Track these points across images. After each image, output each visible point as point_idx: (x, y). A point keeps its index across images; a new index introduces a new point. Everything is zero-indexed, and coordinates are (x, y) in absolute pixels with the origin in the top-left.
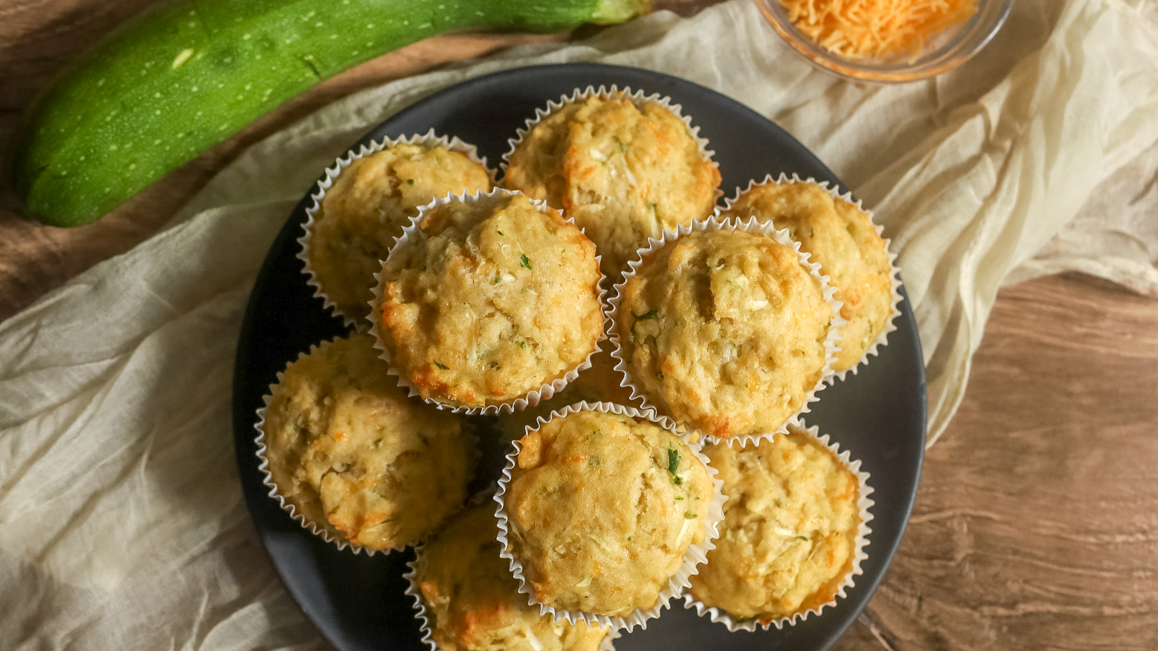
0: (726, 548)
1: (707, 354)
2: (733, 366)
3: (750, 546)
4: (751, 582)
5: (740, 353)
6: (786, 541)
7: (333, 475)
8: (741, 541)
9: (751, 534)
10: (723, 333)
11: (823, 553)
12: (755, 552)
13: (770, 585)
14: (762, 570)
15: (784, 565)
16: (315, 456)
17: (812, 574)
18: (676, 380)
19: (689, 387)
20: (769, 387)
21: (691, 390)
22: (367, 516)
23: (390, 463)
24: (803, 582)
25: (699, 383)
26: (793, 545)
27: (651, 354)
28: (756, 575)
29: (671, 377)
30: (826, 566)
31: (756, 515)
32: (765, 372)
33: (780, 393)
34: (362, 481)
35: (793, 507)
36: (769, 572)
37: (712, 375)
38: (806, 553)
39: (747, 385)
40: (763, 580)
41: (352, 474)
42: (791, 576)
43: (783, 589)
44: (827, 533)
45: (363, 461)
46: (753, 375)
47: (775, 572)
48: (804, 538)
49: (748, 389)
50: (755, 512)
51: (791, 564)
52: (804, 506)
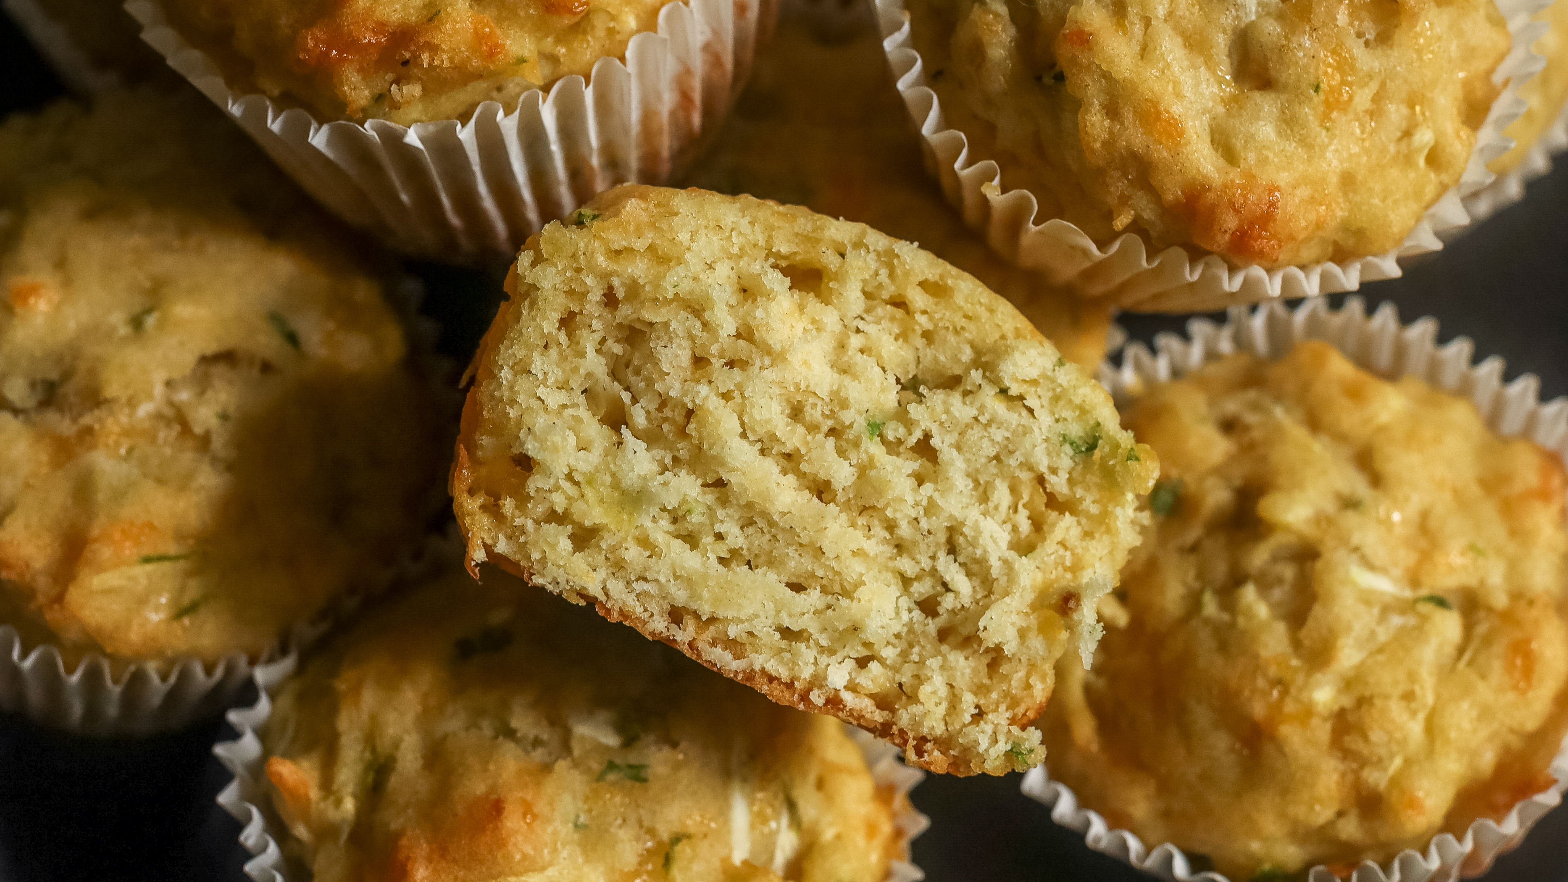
0: (1205, 636)
2: (1272, 29)
3: (1280, 628)
4: (1289, 733)
6: (1386, 610)
8: (1249, 614)
11: (1500, 647)
12: (1297, 644)
13: (1353, 742)
14: (1325, 696)
15: (1386, 681)
17: (1474, 713)
18: (1107, 76)
19: (1149, 95)
20: (1378, 98)
21: (1155, 104)
22: (95, 532)
23: (176, 375)
24: (1453, 735)
25: (1176, 83)
26: (1411, 620)
27: (1013, 19)
28: (1307, 712)
29: (1089, 67)
30: (1515, 688)
31: (1292, 539)
32: (1367, 44)
33: (1404, 125)
34: (88, 431)
35: (1396, 517)
36: (1347, 701)
37: (1210, 63)
38: (1450, 650)
39: (1317, 89)
40: (1328, 726)
41: (61, 410)
42: (1414, 713)
43: (1392, 756)
44: (1500, 600)
45: (93, 372)
46: (1334, 52)
47: (1363, 702)
48: (1440, 602)
49: (1322, 96)
50: (1287, 528)
51: (1412, 677)
52: (1425, 516)
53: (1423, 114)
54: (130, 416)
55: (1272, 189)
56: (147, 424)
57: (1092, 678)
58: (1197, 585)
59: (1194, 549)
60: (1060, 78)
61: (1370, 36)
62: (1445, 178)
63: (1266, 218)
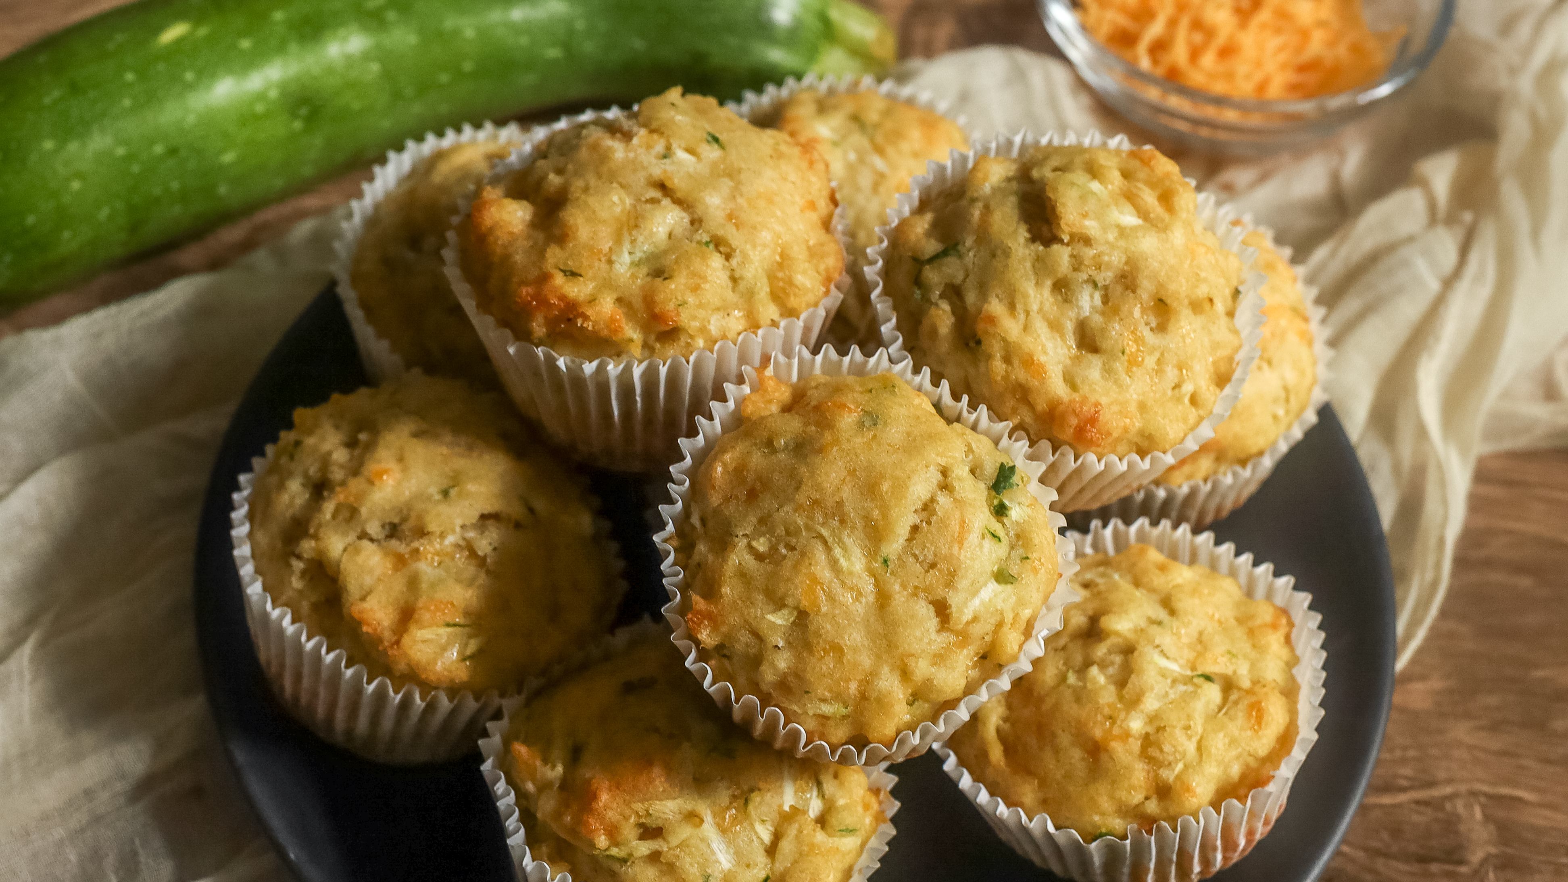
0: (1068, 694)
1: (1052, 300)
2: (1097, 320)
3: (1112, 688)
4: (1117, 747)
5: (1106, 300)
6: (1174, 681)
7: (366, 543)
8: (1094, 681)
9: (1111, 670)
10: (1077, 264)
11: (1243, 705)
12: (1121, 698)
13: (1154, 753)
14: (1136, 725)
15: (1174, 719)
16: (334, 516)
17: (1227, 741)
18: (1004, 340)
19: (1027, 350)
20: (1159, 362)
21: (1031, 356)
22: (420, 604)
23: (468, 523)
24: (1213, 751)
25: (1043, 346)
26: (1190, 688)
27: (954, 313)
28: (1126, 735)
29: (994, 335)
30: (1251, 728)
31: (1120, 640)
32: (1152, 329)
33: (1176, 380)
34: (417, 550)
35: (1183, 631)
36: (1150, 729)
37: (1062, 336)
38: (1213, 707)
39: (1123, 353)
40: (1139, 743)
41: (400, 539)
42: (1190, 737)
43: (1177, 761)
44: (1246, 684)
45: (420, 517)
46: (1133, 332)
47: (1160, 729)
48: (1208, 678)
49: (1126, 358)
50: (1117, 634)
51: (1189, 717)
52: (1201, 633)
53: (1187, 375)
54: (441, 544)
55: (1097, 404)
56: (449, 550)
57: (1001, 722)
58: (1064, 668)
59: (1064, 648)
60: (979, 342)
61: (1154, 325)
62: (1201, 412)
63: (1093, 420)
